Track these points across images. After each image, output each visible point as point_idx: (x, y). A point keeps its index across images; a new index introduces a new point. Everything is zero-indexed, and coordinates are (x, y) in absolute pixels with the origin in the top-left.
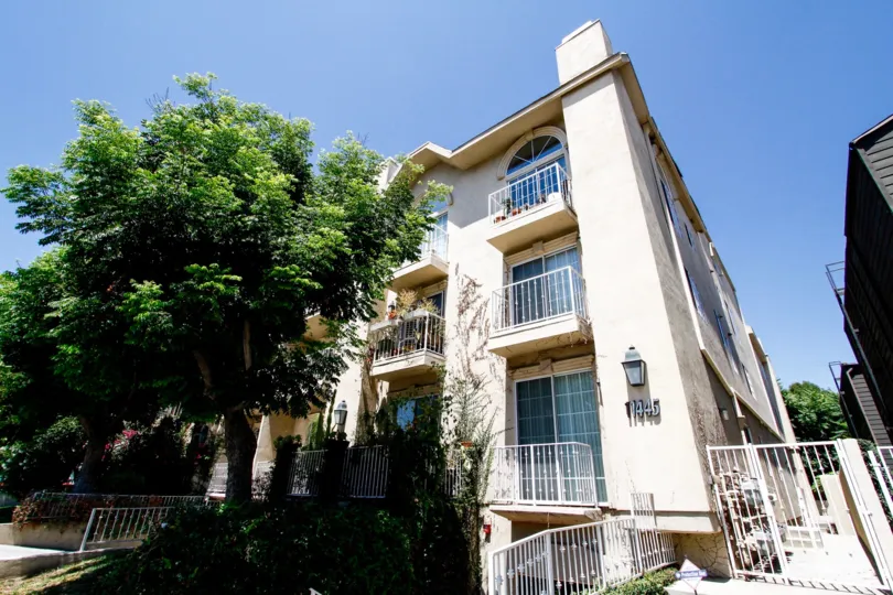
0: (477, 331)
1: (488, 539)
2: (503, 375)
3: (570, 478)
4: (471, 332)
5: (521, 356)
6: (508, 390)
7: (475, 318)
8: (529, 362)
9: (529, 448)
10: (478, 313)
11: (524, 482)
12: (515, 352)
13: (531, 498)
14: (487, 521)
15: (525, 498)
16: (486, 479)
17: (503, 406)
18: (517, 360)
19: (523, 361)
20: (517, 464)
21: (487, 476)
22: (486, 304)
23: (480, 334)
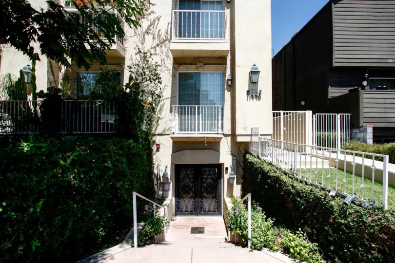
0: (151, 36)
1: (158, 150)
2: (171, 67)
3: (207, 122)
4: (146, 35)
5: (183, 58)
6: (174, 76)
7: (150, 26)
8: (188, 62)
9: (195, 108)
10: (152, 24)
11: (181, 124)
12: (179, 55)
13: (195, 131)
14: (157, 142)
15: (181, 130)
16: (157, 122)
17: (170, 84)
18: (180, 60)
19: (184, 61)
20: (177, 115)
21: (158, 120)
22: (158, 19)
23: (154, 38)
